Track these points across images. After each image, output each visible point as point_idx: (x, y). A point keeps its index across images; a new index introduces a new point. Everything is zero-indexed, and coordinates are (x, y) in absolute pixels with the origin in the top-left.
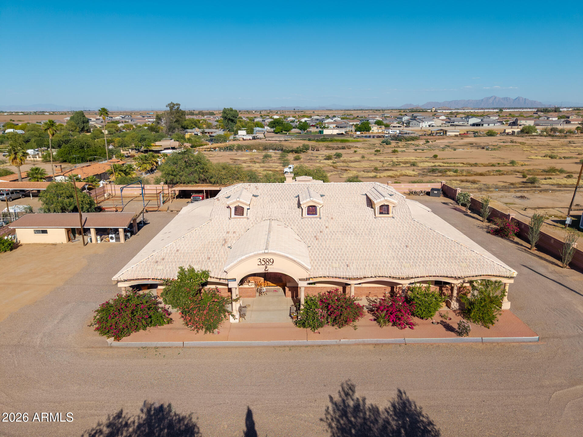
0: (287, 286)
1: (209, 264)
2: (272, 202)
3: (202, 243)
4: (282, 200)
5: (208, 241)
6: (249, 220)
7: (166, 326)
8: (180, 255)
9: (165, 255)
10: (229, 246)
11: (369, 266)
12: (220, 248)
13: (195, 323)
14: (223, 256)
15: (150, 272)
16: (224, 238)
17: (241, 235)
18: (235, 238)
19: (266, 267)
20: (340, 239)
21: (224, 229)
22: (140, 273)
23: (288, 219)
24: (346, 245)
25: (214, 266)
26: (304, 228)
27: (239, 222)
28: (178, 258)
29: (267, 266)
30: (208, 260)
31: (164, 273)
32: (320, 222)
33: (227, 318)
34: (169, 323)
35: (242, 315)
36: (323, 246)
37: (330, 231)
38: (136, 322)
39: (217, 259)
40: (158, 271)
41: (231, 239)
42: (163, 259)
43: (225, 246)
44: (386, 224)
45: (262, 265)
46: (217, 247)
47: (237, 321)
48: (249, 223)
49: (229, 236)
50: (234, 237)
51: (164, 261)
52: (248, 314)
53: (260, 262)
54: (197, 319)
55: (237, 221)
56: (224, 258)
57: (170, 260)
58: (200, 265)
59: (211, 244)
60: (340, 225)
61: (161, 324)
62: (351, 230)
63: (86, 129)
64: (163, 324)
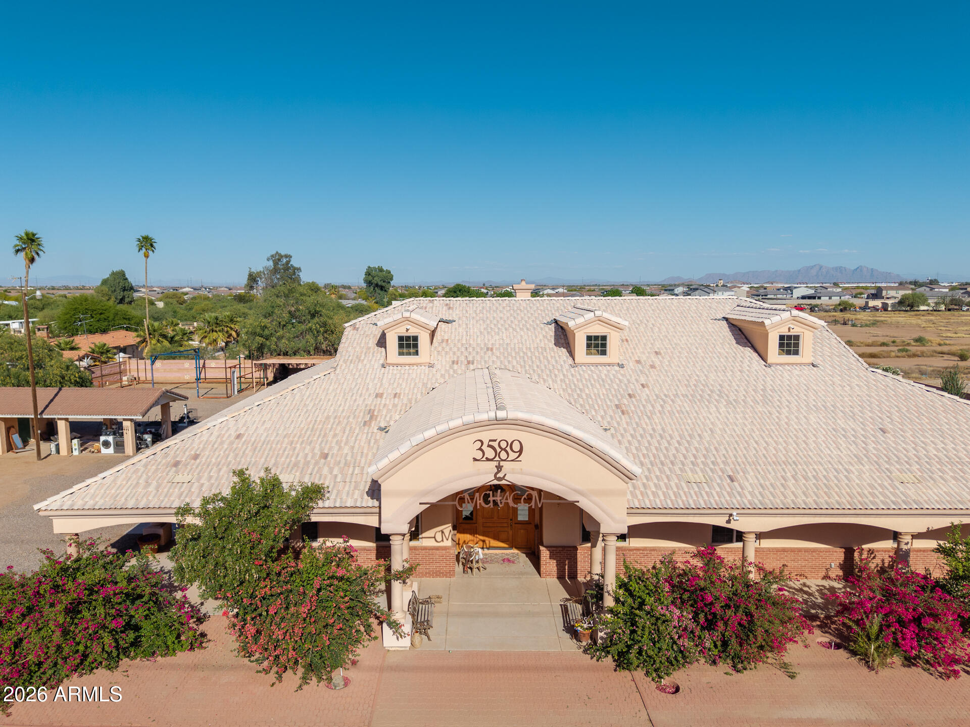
0: (545, 541)
1: (325, 470)
2: (488, 333)
3: (309, 419)
4: (514, 330)
5: (326, 414)
6: (434, 370)
7: (183, 657)
8: (245, 447)
9: (201, 446)
10: (383, 425)
11: (796, 480)
12: (357, 431)
13: (271, 647)
14: (365, 451)
15: (151, 489)
16: (368, 408)
17: (413, 402)
18: (399, 408)
19: (499, 468)
20: (688, 414)
21: (368, 389)
22: (124, 491)
23: (535, 368)
24: (711, 426)
25: (340, 476)
26: (581, 387)
27: (409, 374)
28: (237, 455)
29: (502, 463)
30: (323, 461)
31: (193, 493)
32: (622, 375)
33: (373, 635)
34: (192, 649)
35: (421, 626)
36: (644, 429)
37: (656, 395)
38: (83, 641)
39: (349, 458)
40: (175, 487)
41: (388, 409)
42: (196, 457)
43: (370, 425)
44: (802, 379)
45: (488, 459)
46: (348, 428)
47: (406, 642)
48: (433, 375)
49: (383, 402)
50: (395, 406)
51: (198, 461)
52: (437, 622)
53: (480, 449)
54: (279, 634)
55: (403, 372)
56: (367, 455)
57: (214, 460)
58: (298, 474)
59: (332, 420)
60: (678, 380)
61: (168, 651)
62: (712, 391)
63: (127, 300)
64: (174, 650)
